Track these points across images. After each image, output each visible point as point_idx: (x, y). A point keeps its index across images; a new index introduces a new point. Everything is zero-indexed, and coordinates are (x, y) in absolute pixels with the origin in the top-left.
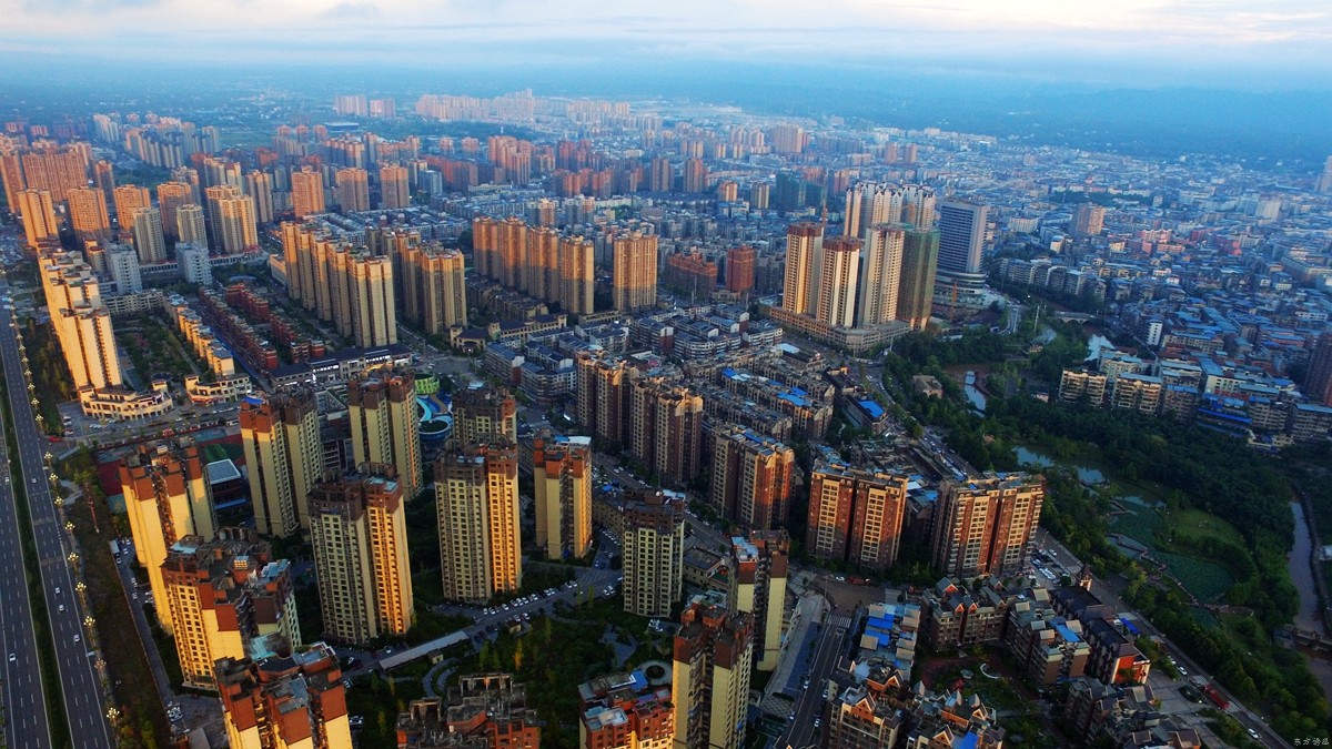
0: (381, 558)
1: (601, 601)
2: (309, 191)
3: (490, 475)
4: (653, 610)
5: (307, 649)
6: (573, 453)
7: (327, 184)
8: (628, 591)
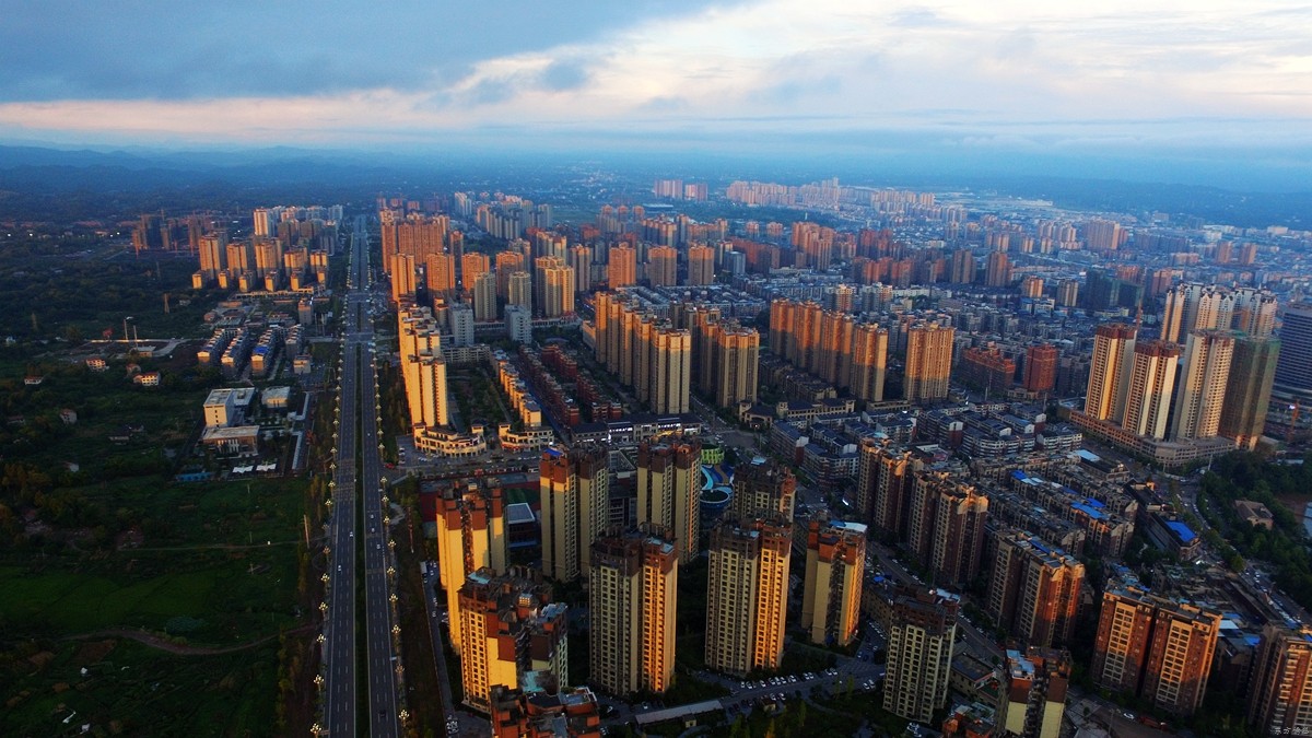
0: (650, 616)
1: (859, 694)
2: (623, 266)
3: (763, 550)
4: (913, 713)
5: (572, 691)
6: (848, 539)
7: (640, 260)
8: (890, 689)
